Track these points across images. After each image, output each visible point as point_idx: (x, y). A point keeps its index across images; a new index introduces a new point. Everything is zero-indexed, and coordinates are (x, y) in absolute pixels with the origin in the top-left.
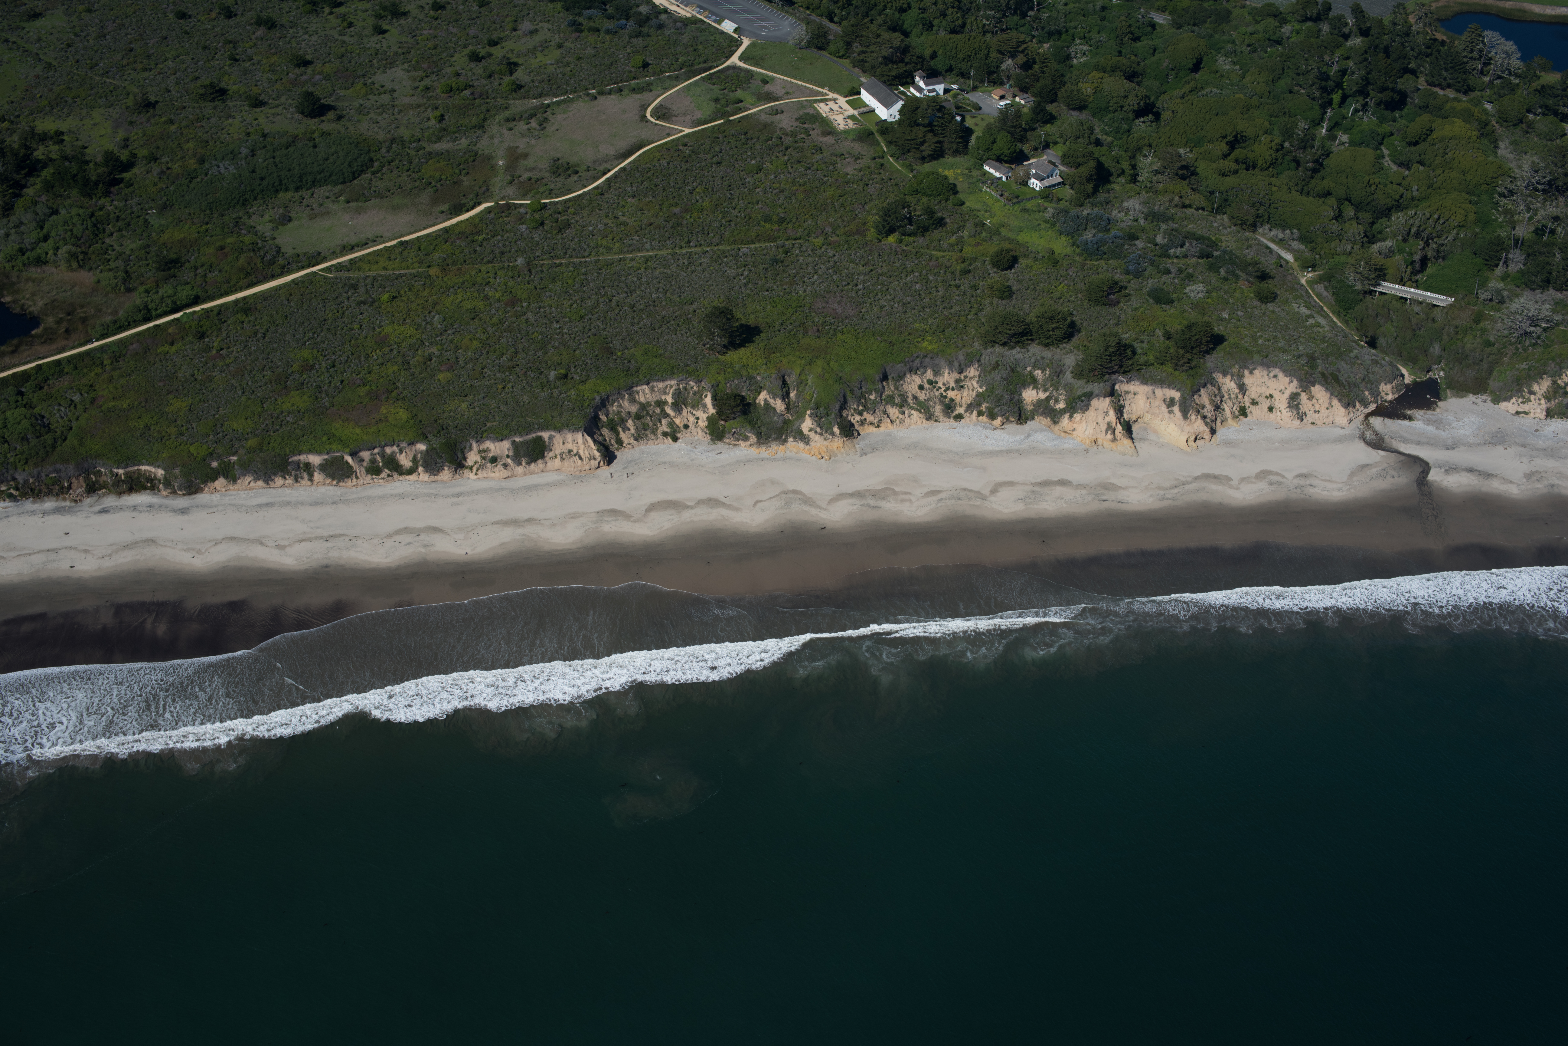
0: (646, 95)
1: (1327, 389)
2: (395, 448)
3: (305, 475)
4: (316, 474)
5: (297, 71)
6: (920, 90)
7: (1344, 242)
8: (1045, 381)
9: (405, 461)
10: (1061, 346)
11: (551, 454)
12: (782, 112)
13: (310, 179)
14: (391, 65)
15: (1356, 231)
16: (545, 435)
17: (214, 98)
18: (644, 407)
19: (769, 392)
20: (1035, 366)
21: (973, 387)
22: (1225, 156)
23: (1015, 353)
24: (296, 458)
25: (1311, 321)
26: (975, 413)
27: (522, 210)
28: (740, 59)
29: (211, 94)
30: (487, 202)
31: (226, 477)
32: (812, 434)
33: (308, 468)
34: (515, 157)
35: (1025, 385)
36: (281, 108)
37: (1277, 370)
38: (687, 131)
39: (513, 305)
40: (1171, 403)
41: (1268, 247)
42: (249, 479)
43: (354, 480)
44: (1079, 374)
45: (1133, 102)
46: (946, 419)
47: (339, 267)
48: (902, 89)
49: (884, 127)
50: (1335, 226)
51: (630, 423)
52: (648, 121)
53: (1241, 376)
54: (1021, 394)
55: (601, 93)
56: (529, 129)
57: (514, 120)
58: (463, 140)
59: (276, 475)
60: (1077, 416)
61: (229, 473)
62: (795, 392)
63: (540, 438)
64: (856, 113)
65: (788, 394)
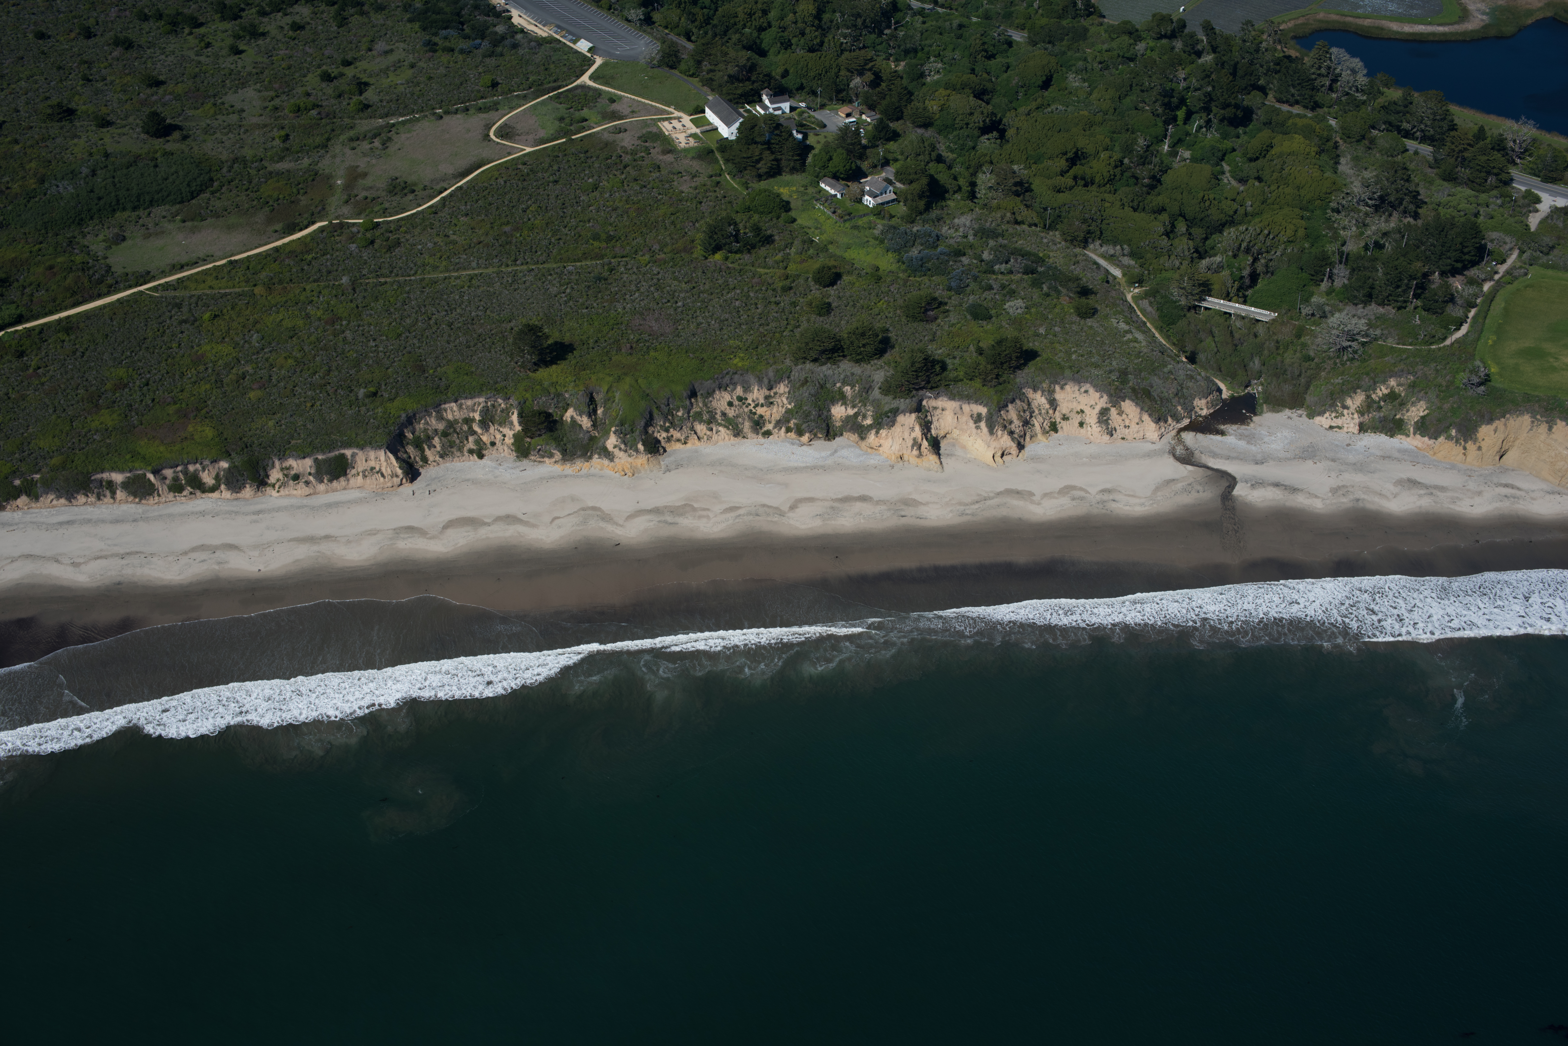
0: (492, 114)
1: (1137, 404)
2: (198, 466)
3: (108, 493)
4: (118, 492)
5: (149, 91)
6: (765, 108)
7: (1172, 257)
8: (854, 397)
9: (208, 478)
10: (872, 362)
11: (354, 471)
12: (626, 130)
13: (147, 198)
14: (244, 85)
15: (1186, 247)
16: (348, 452)
17: (61, 118)
18: (451, 424)
19: (575, 410)
20: (844, 383)
21: (783, 403)
22: (1063, 173)
23: (825, 370)
24: (99, 476)
25: (1129, 336)
26: (783, 429)
27: (355, 229)
28: (591, 78)
29: (58, 114)
30: (322, 221)
31: (28, 495)
32: (616, 451)
33: (111, 485)
34: (354, 176)
35: (833, 401)
36: (127, 128)
37: (1088, 385)
38: (528, 150)
39: (333, 322)
40: (978, 419)
41: (1096, 263)
42: (51, 497)
43: (156, 498)
44: (887, 389)
45: (978, 119)
46: (754, 436)
47: (166, 287)
48: (748, 107)
49: (724, 145)
50: (1164, 242)
51: (436, 441)
52: (490, 140)
53: (1052, 392)
54: (829, 411)
55: (447, 113)
56: (371, 149)
57: (358, 139)
58: (306, 159)
59: (78, 493)
60: (883, 432)
61: (31, 491)
62: (602, 409)
63: (343, 455)
64: (698, 131)
65: (595, 411)
